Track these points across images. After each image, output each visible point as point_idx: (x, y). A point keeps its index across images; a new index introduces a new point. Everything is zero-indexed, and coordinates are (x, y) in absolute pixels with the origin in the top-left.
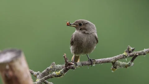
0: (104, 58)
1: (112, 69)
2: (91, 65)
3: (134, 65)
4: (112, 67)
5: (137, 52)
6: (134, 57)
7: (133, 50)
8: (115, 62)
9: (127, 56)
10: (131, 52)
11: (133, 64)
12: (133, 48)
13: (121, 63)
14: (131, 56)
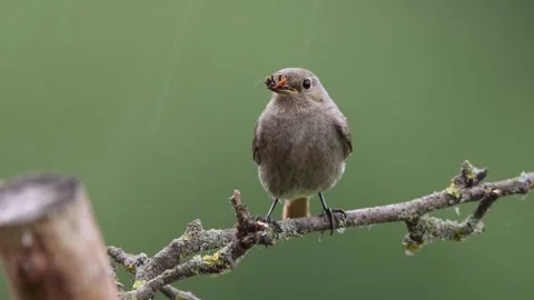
0: (379, 205)
1: (405, 244)
2: (329, 231)
3: (484, 230)
4: (407, 236)
5: (497, 184)
6: (486, 201)
7: (481, 177)
8: (416, 220)
9: (461, 198)
10: (476, 184)
11: (480, 225)
12: (482, 170)
13: (439, 222)
14: (474, 198)
